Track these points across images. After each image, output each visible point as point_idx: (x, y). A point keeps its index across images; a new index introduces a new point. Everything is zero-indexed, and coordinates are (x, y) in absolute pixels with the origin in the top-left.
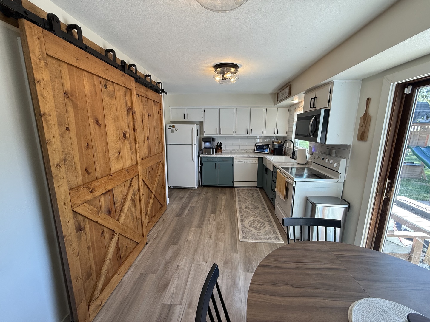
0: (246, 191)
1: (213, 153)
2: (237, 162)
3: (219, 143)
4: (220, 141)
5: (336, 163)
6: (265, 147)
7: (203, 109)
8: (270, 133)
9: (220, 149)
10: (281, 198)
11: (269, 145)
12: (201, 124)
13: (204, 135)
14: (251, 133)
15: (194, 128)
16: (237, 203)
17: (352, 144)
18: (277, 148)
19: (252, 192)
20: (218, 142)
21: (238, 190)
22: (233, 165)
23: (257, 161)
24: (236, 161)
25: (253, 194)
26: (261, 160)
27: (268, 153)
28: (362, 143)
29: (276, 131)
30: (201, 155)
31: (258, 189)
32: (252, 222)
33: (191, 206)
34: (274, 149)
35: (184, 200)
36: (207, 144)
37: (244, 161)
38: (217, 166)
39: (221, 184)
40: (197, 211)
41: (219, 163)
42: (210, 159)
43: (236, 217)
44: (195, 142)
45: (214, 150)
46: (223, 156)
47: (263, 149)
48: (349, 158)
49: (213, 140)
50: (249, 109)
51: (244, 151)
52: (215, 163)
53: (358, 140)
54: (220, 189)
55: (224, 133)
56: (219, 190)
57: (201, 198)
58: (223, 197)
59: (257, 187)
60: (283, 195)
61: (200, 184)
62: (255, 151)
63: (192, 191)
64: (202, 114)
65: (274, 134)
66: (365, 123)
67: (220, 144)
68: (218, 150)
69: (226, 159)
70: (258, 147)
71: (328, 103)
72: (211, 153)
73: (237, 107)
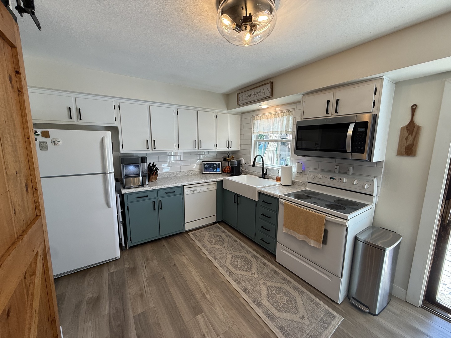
1: (143, 185)
2: (189, 193)
4: (150, 161)
5: (367, 184)
6: (215, 165)
7: (115, 102)
8: (223, 147)
9: (155, 175)
12: (114, 130)
13: (122, 152)
14: (200, 147)
15: (105, 138)
17: (384, 160)
20: (150, 164)
22: (183, 198)
23: (215, 187)
24: (187, 191)
26: (220, 184)
27: (221, 172)
29: (229, 144)
30: (123, 192)
36: (132, 169)
37: (199, 189)
38: (157, 206)
41: (159, 199)
42: (142, 196)
44: (110, 167)
45: (147, 178)
46: (163, 187)
47: (214, 168)
48: (382, 177)
49: (143, 160)
50: (196, 112)
52: (154, 200)
53: (399, 154)
55: (159, 148)
57: (144, 280)
59: (215, 223)
60: (316, 240)
61: (124, 245)
62: (203, 172)
64: (115, 112)
65: (226, 148)
66: (412, 135)
67: (154, 166)
68: (151, 177)
69: (170, 192)
70: (206, 166)
71: (372, 107)
72: (141, 184)
73: (179, 107)
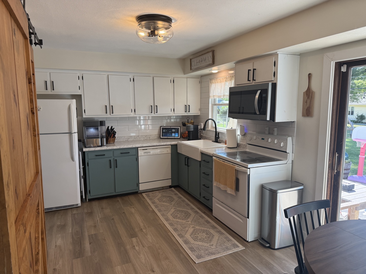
0: (159, 195)
1: (102, 145)
2: (143, 154)
3: (110, 128)
4: (108, 124)
5: (283, 142)
6: (173, 130)
7: (79, 74)
8: (181, 112)
9: (113, 137)
10: (229, 192)
11: (179, 127)
12: (78, 98)
13: (84, 116)
14: (156, 111)
15: (72, 104)
16: (159, 214)
17: (296, 121)
18: (193, 130)
19: (168, 195)
20: (108, 127)
21: (148, 196)
22: (137, 159)
23: (169, 150)
24: (141, 153)
25: (172, 197)
26: (175, 147)
27: (179, 137)
28: (308, 120)
29: (187, 108)
30: (85, 150)
31: (173, 189)
32: (195, 234)
33: (89, 236)
34: (189, 132)
35: (70, 230)
36: (92, 131)
37: (152, 152)
38: (113, 164)
39: (120, 190)
40: (105, 240)
41: (115, 159)
42: (100, 155)
43: (169, 234)
44: (75, 129)
45: (105, 139)
46: (118, 147)
47: (172, 133)
48: (295, 136)
49: (102, 123)
50: (152, 78)
51: (146, 138)
52: (110, 159)
53: (303, 115)
54: (119, 199)
55: (117, 113)
56: (118, 201)
57: (98, 219)
58: (133, 210)
59: (170, 187)
60: (231, 188)
61: (84, 197)
62: (161, 137)
63: (75, 212)
64: (79, 82)
65: (185, 113)
66: (309, 99)
67: (112, 129)
68: (109, 139)
69: (125, 152)
70: (164, 131)
71: (273, 76)
72: (100, 144)
73: (135, 75)
